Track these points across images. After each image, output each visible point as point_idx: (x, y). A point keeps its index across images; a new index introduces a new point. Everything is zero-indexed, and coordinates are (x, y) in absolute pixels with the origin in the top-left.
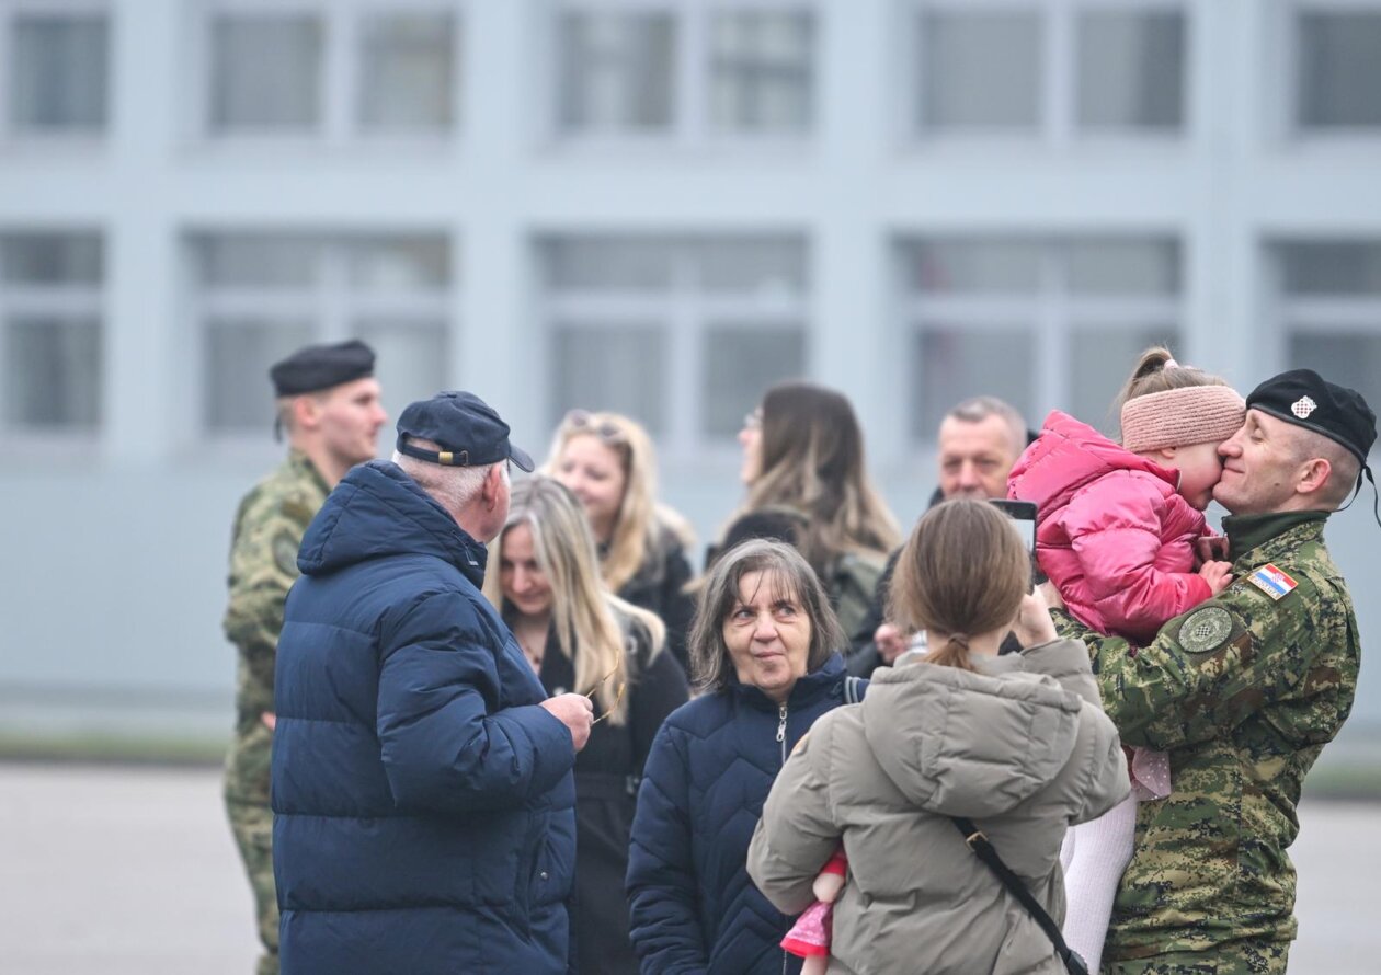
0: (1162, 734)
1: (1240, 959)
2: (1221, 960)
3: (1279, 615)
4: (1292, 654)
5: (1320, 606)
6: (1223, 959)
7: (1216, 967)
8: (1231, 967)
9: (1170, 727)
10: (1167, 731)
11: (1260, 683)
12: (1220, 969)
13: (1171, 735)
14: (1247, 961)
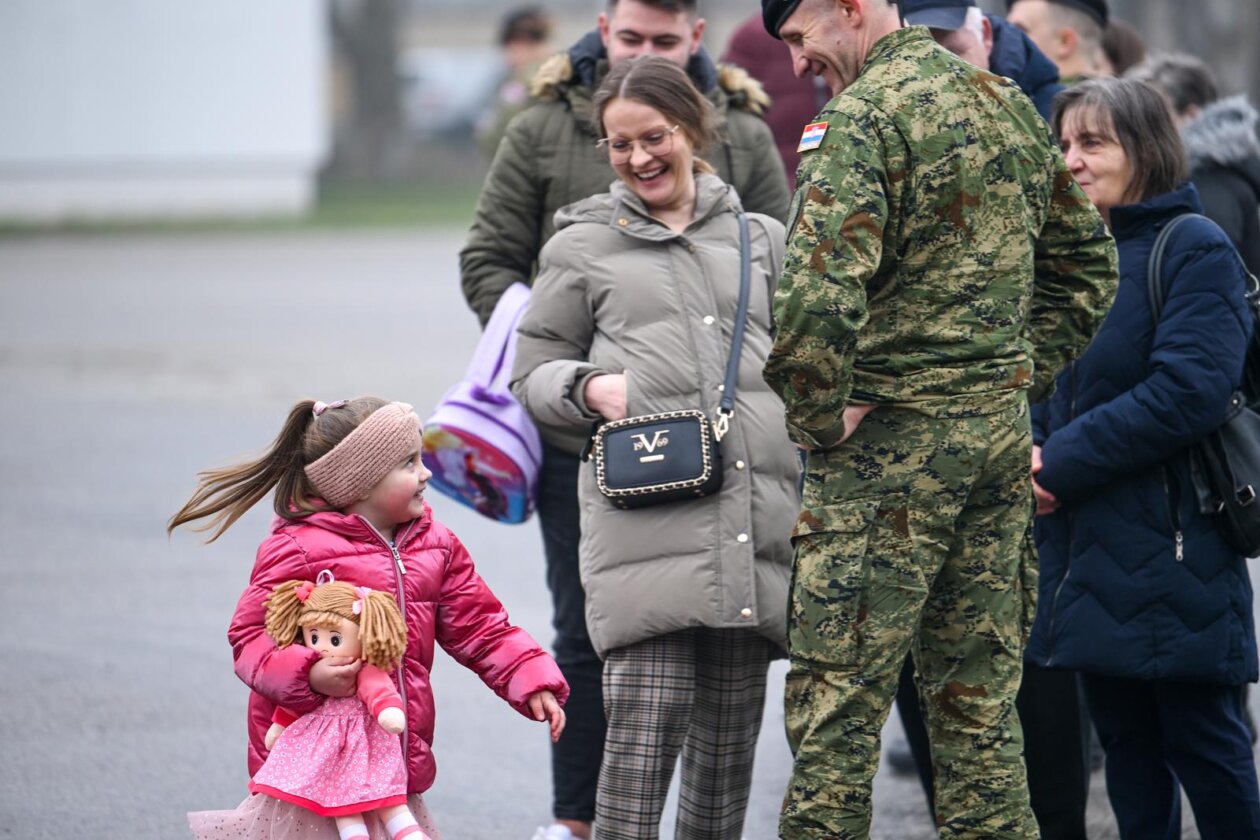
0: (818, 298)
1: (849, 467)
2: (828, 470)
3: (827, 154)
4: (860, 170)
5: (857, 125)
6: (831, 467)
7: (824, 476)
8: (838, 475)
9: (819, 289)
10: (821, 293)
11: (854, 206)
12: (828, 478)
13: (826, 293)
14: (855, 469)
